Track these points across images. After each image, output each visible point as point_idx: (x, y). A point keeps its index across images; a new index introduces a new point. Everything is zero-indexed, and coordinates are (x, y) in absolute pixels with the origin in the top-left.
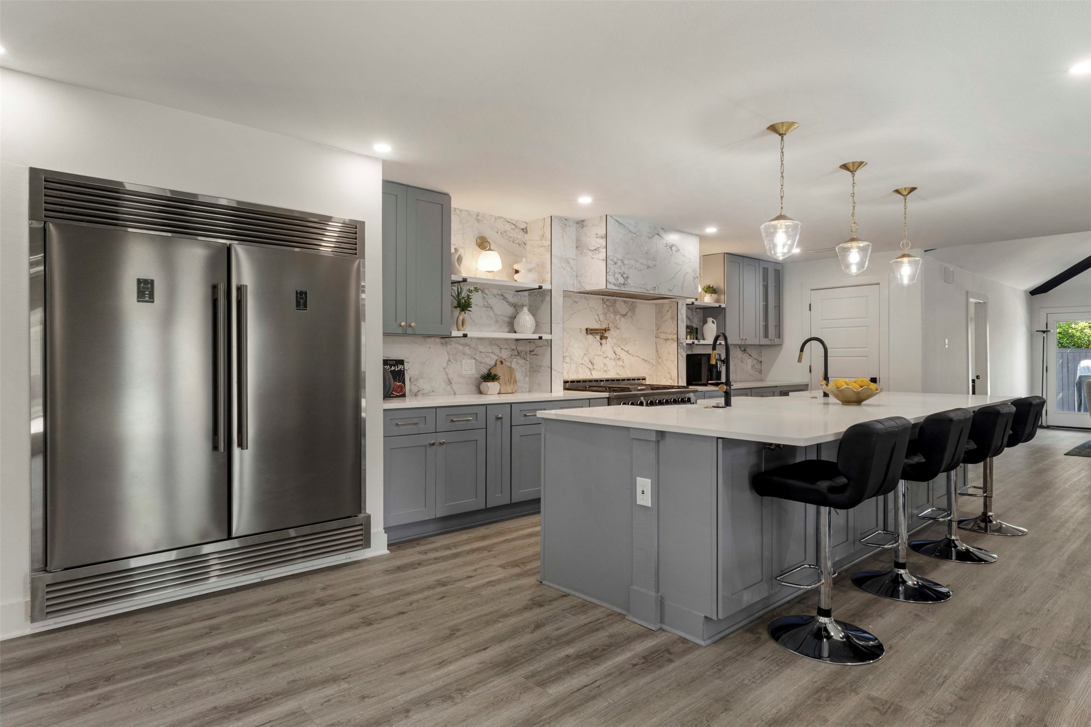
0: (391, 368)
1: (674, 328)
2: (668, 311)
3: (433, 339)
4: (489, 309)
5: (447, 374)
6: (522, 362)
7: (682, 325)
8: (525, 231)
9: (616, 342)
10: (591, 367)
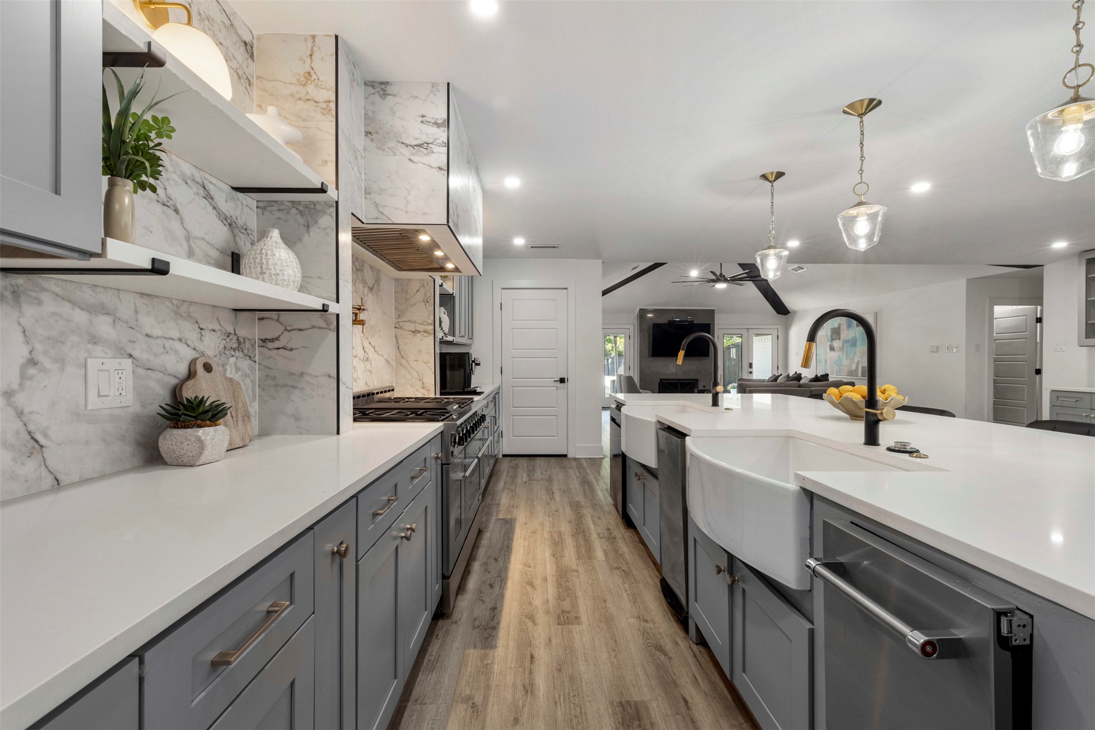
1: (429, 315)
2: (418, 291)
4: (170, 212)
6: (245, 364)
8: (249, 50)
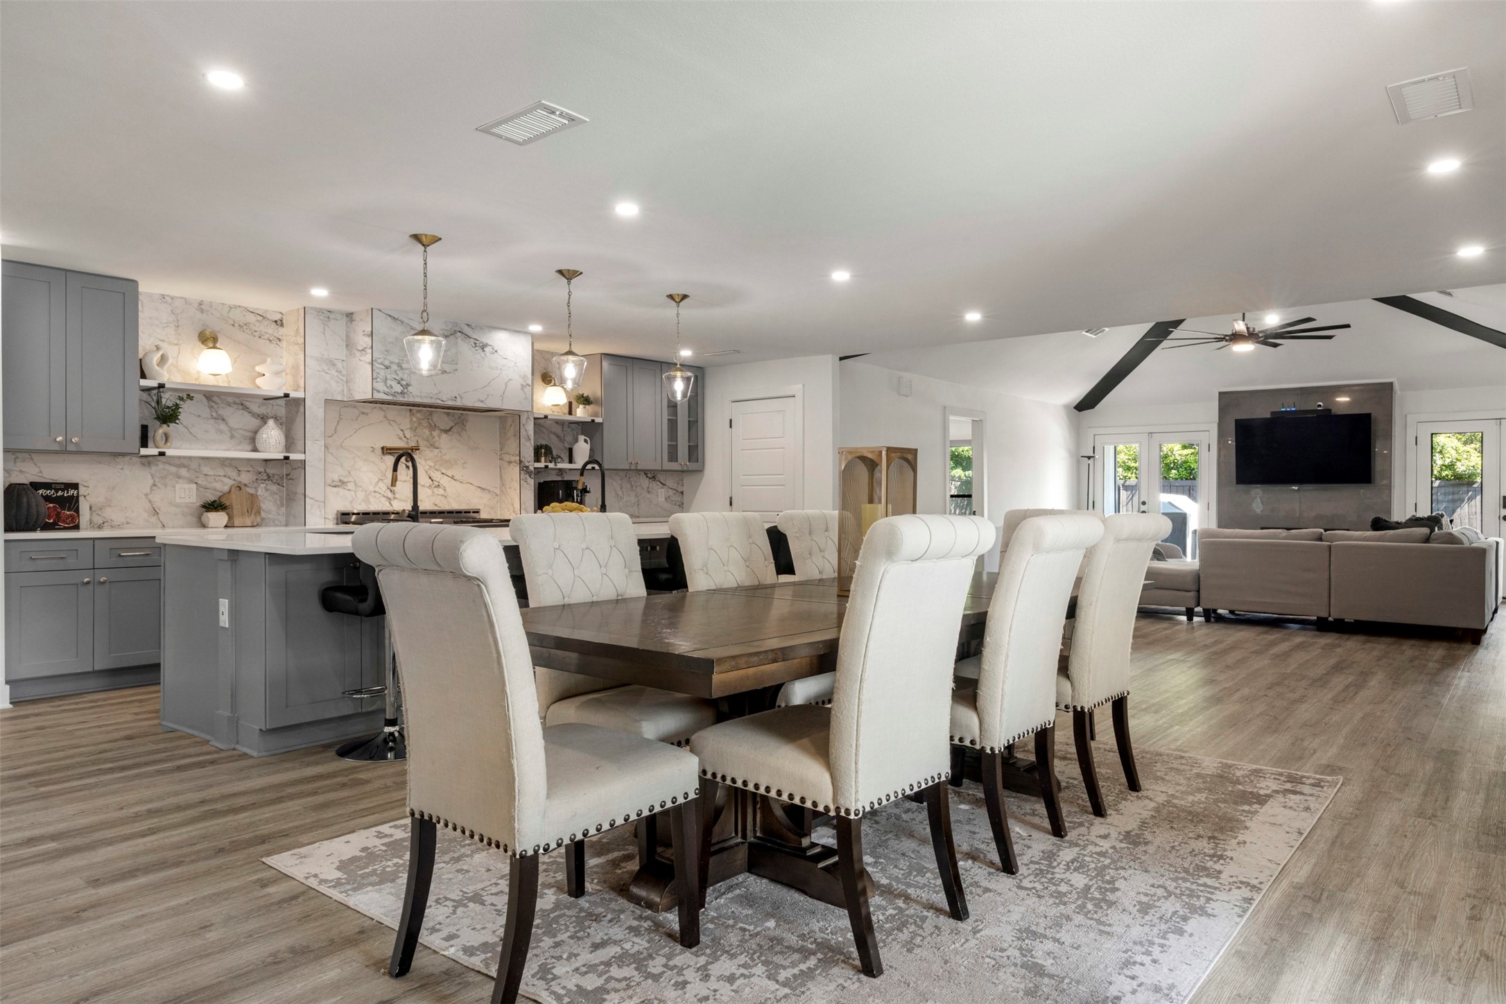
0: (57, 493)
1: (515, 448)
2: (511, 426)
3: (127, 458)
4: (220, 421)
5: (150, 502)
6: (274, 488)
7: (528, 444)
8: (279, 323)
9: (432, 464)
10: (390, 495)
